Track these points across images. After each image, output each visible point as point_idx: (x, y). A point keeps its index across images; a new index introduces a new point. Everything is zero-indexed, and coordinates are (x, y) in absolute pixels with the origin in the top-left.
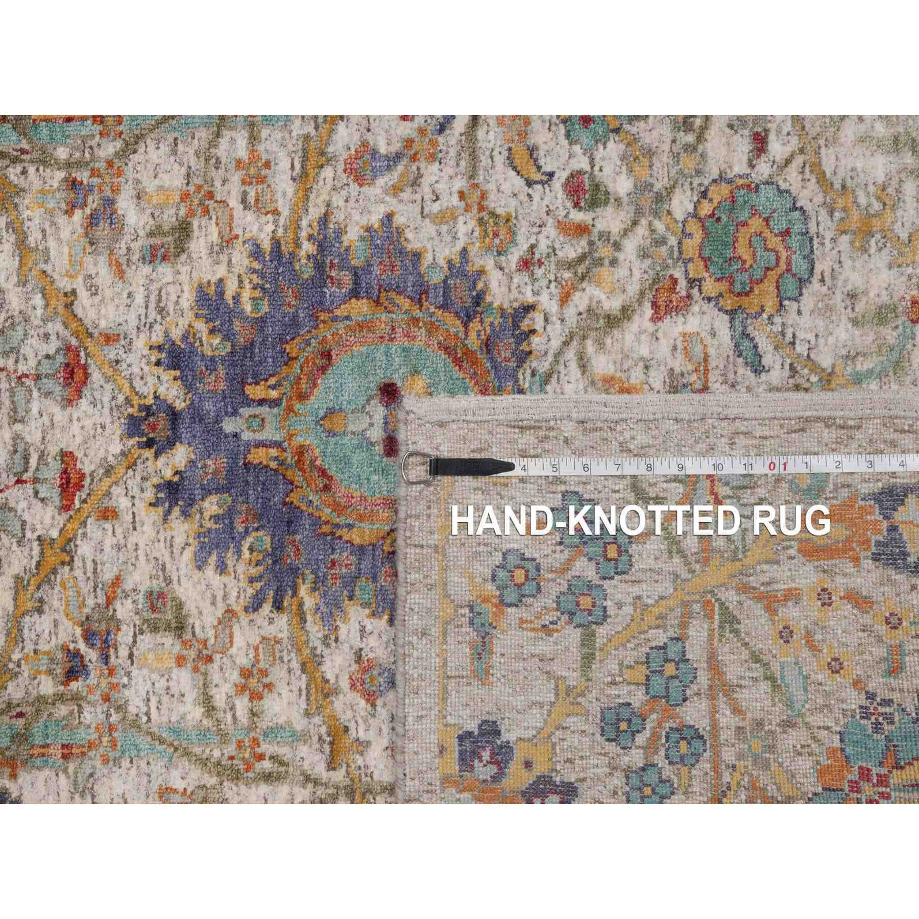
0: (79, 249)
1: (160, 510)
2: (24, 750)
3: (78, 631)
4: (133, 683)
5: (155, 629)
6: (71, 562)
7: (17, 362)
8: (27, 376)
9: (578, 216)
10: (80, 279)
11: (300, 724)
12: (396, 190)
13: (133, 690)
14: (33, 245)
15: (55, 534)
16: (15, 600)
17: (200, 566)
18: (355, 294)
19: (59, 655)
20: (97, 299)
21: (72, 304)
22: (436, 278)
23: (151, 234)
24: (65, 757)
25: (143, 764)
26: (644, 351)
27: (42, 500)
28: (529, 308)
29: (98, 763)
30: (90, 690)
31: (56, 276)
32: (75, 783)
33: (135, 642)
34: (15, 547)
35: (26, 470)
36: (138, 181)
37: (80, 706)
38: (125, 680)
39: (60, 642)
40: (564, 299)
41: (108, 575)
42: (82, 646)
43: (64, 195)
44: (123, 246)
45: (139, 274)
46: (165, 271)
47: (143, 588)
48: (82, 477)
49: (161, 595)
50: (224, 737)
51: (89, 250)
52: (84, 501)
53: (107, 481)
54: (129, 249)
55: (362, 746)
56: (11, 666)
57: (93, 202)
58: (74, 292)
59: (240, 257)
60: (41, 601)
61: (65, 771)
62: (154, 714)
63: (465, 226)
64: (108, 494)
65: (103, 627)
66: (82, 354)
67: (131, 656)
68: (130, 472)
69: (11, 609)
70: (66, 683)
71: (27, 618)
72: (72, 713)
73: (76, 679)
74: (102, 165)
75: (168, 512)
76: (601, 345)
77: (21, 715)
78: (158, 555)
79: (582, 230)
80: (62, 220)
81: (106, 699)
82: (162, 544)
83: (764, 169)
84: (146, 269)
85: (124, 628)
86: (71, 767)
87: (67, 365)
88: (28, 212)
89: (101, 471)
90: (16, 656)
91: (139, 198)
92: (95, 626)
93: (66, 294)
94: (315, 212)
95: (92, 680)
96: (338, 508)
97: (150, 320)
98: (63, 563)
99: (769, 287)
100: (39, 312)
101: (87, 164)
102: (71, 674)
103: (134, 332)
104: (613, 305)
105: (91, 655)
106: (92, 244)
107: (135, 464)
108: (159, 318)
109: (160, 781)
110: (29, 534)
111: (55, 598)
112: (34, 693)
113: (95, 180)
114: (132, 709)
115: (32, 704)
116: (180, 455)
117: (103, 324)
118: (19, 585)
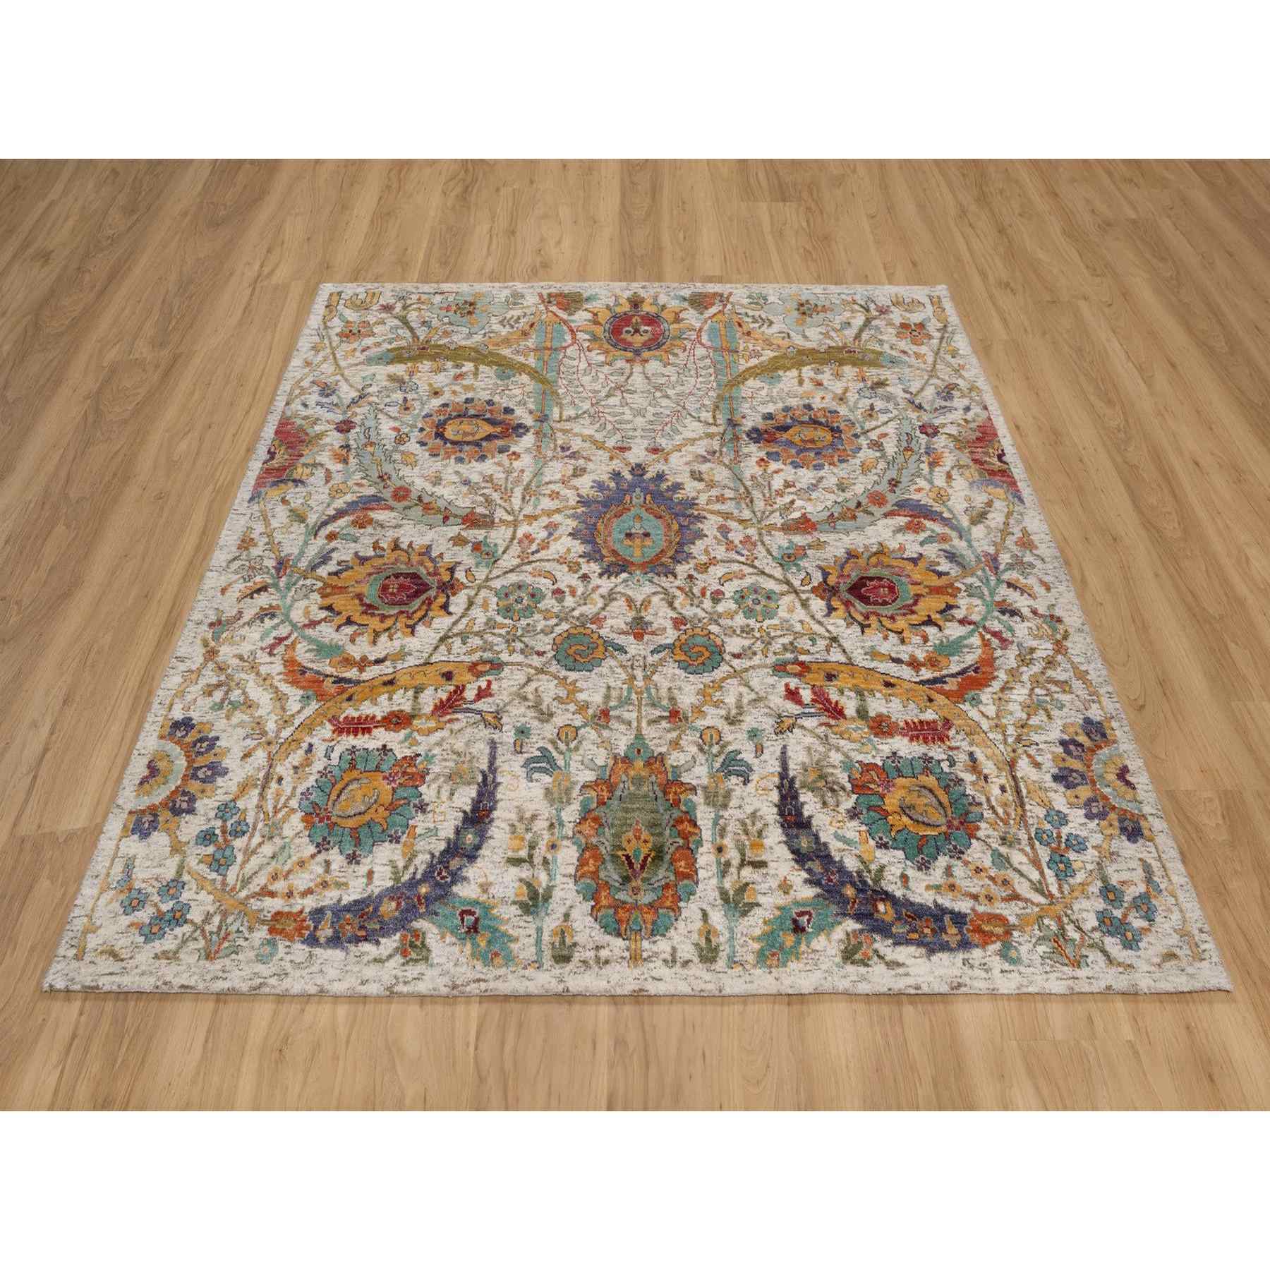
0: (694, 453)
1: (612, 472)
2: (541, 436)
3: (576, 450)
4: (558, 464)
5: (574, 469)
6: (597, 449)
7: (660, 437)
8: (655, 440)
9: (708, 593)
10: (685, 453)
11: (540, 507)
12: (716, 538)
13: (556, 463)
14: (696, 442)
15: (606, 445)
16: (587, 435)
17: (594, 481)
18: (681, 526)
19: (569, 446)
20: (679, 457)
22: (686, 548)
23: (699, 472)
24: (538, 446)
25: (533, 466)
26: (660, 614)
27: (617, 442)
28: (675, 577)
29: (534, 454)
30: (557, 453)
31: (686, 447)
32: (529, 449)
33: (571, 464)
34: (603, 435)
35: (626, 439)
36: (716, 468)
37: (552, 450)
38: (559, 462)
39: (573, 446)
40: (679, 588)
41: (592, 458)
42: (571, 451)
43: (711, 450)
44: (695, 464)
45: (687, 469)
46: (688, 474)
47: (588, 467)
48: (623, 452)
49: (585, 471)
50: (538, 487)
51: (694, 456)
52: (616, 453)
53: (622, 458)
54: (694, 466)
55: (530, 524)
56: (567, 434)
58: (681, 452)
59: (694, 494)
60: (586, 441)
62: (547, 469)
63: (704, 559)
64: (618, 459)
65: (577, 456)
67: (567, 463)
68: (624, 464)
69: (584, 434)
70: (560, 447)
71: (581, 438)
72: (551, 448)
73: (561, 449)
74: (721, 459)
75: (611, 474)
76: (663, 599)
77: (552, 436)
78: (598, 471)
79: (703, 594)
80: (703, 449)
81: (554, 457)
82: (601, 472)
83: (727, 657)
84: (688, 471)
85: (576, 462)
86: (534, 448)
87: (658, 449)
88: (706, 441)
89: (625, 457)
90: (570, 435)
91: (711, 468)
92: (577, 454)
93: (680, 450)
94: (708, 516)
95: (560, 453)
96: (609, 519)
97: (672, 471)
98: (597, 447)
99: (683, 658)
100: (675, 443)
101: (721, 456)
102: (563, 448)
103: (668, 466)
104: (677, 604)
105: (568, 453)
106: (696, 456)
107: (627, 465)
108: (673, 473)
109: (527, 470)
110: (607, 439)
111: (587, 445)
112: (558, 439)
113: (716, 458)
114: (550, 463)
115: (555, 439)
116: (629, 477)
117: (671, 459)
118: (591, 436)
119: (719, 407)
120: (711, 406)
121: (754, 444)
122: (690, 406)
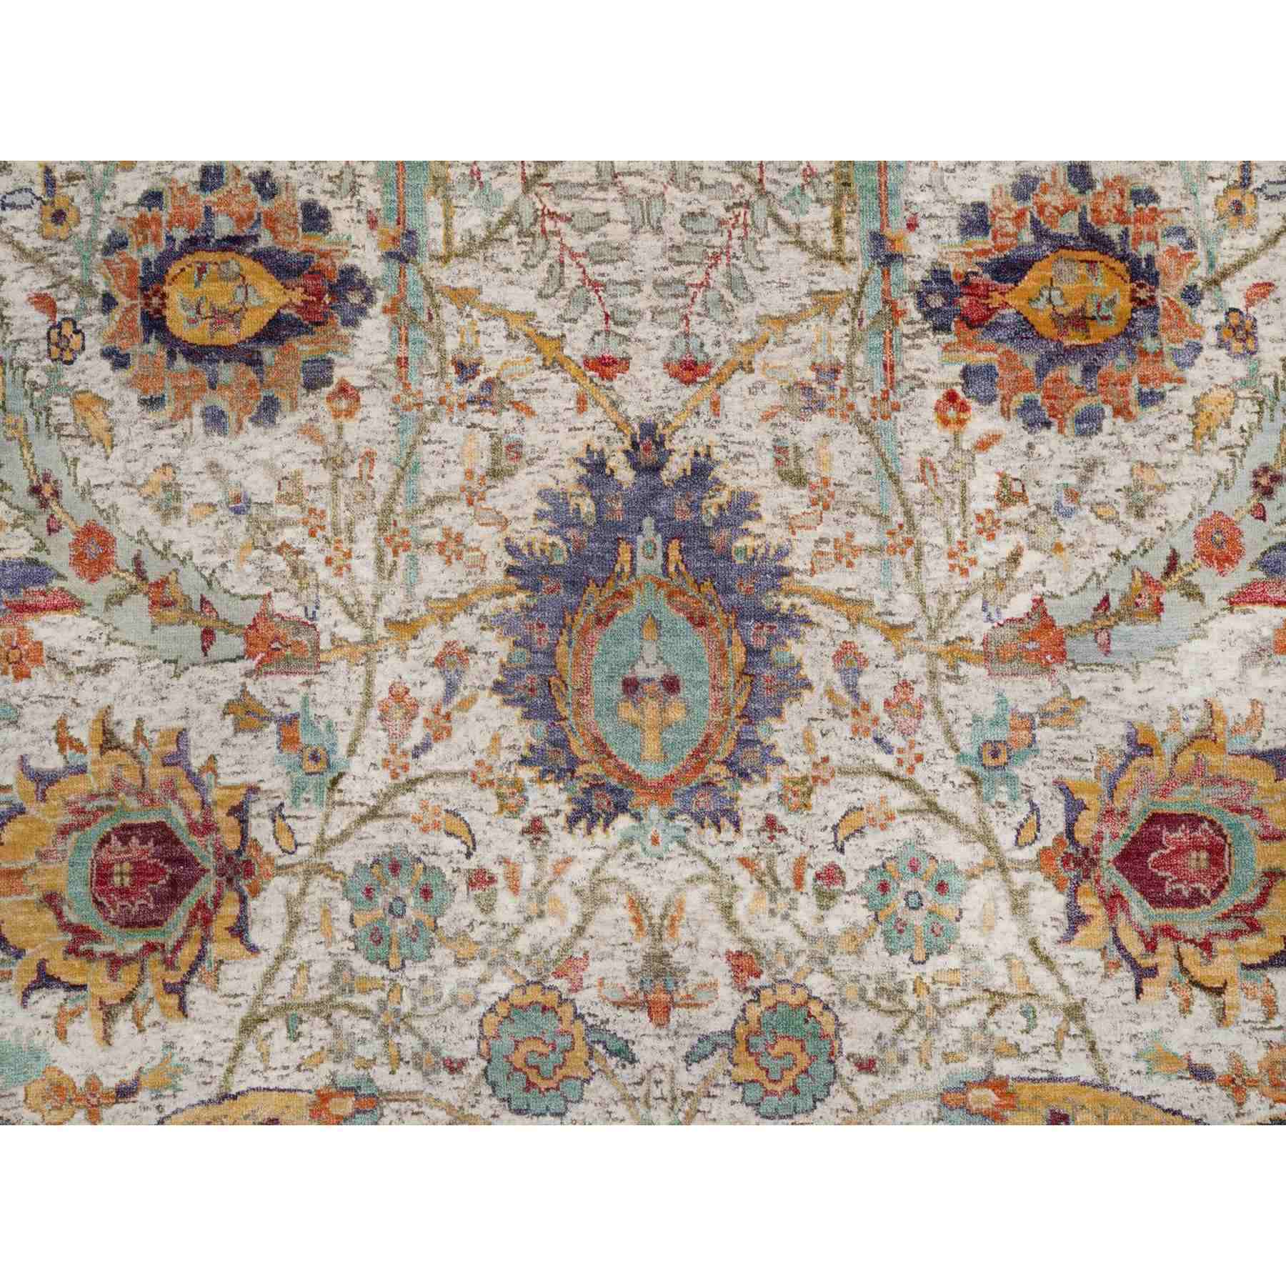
0: (784, 375)
1: (584, 456)
2: (403, 320)
3: (493, 374)
4: (455, 428)
5: (494, 449)
6: (545, 367)
7: (699, 314)
8: (687, 324)
9: (809, 876)
10: (762, 378)
11: (420, 591)
12: (830, 693)
13: (448, 427)
14: (789, 331)
15: (567, 352)
16: (517, 313)
17: (543, 494)
18: (750, 651)
19: (475, 356)
20: (746, 394)
21: (743, 369)
22: (761, 732)
23: (796, 448)
24: (399, 359)
25: (392, 437)
26: (704, 943)
27: (593, 339)
28: (737, 825)
29: (393, 393)
30: (448, 386)
31: (764, 353)
32: (378, 371)
33: (484, 429)
34: (558, 312)
35: (616, 323)
36: (837, 434)
37: (436, 375)
38: (455, 420)
39: (485, 357)
40: (744, 862)
41: (535, 403)
42: (482, 378)
43: (827, 362)
44: (787, 420)
45: (763, 435)
46: (767, 461)
47: (527, 440)
48: (610, 379)
49: (519, 456)
50: (411, 517)
51: (785, 385)
52: (591, 381)
53: (606, 403)
54: (785, 425)
55: (402, 653)
56: (468, 308)
57: (822, 390)
58: (752, 371)
59: (777, 537)
60: (516, 338)
61: (388, 361)
62: (428, 448)
63: (800, 764)
64: (597, 404)
65: (496, 399)
66: (703, 379)
67: (473, 425)
68: (613, 426)
69: (511, 308)
70: (454, 362)
71: (503, 324)
72: (432, 368)
73: (457, 372)
74: (850, 398)
75: (583, 464)
76: (708, 898)
77: (431, 318)
78: (550, 453)
79: (799, 881)
80: (808, 358)
81: (442, 401)
82: (559, 457)
83: (846, 1068)
84: (769, 444)
85: (495, 418)
86: (391, 367)
87: (695, 364)
88: (813, 327)
89: (614, 397)
90: (475, 313)
91: (825, 435)
92: (496, 391)
93: (750, 363)
94: (813, 611)
95: (456, 388)
96: (584, 631)
97: (731, 447)
98: (544, 360)
99: (753, 1073)
100: (737, 337)
101: (851, 385)
102: (460, 367)
103: (721, 431)
104: (740, 912)
105: (474, 387)
106: (789, 389)
107: (620, 431)
108: (731, 455)
109: (380, 453)
110: (567, 325)
111: (519, 351)
112: (446, 331)
113: (838, 393)
114: (433, 426)
115: (438, 329)
116: (625, 475)
117: (727, 399)
118: (528, 316)
119: (849, 185)
120: (831, 178)
121: (934, 334)
122: (775, 182)
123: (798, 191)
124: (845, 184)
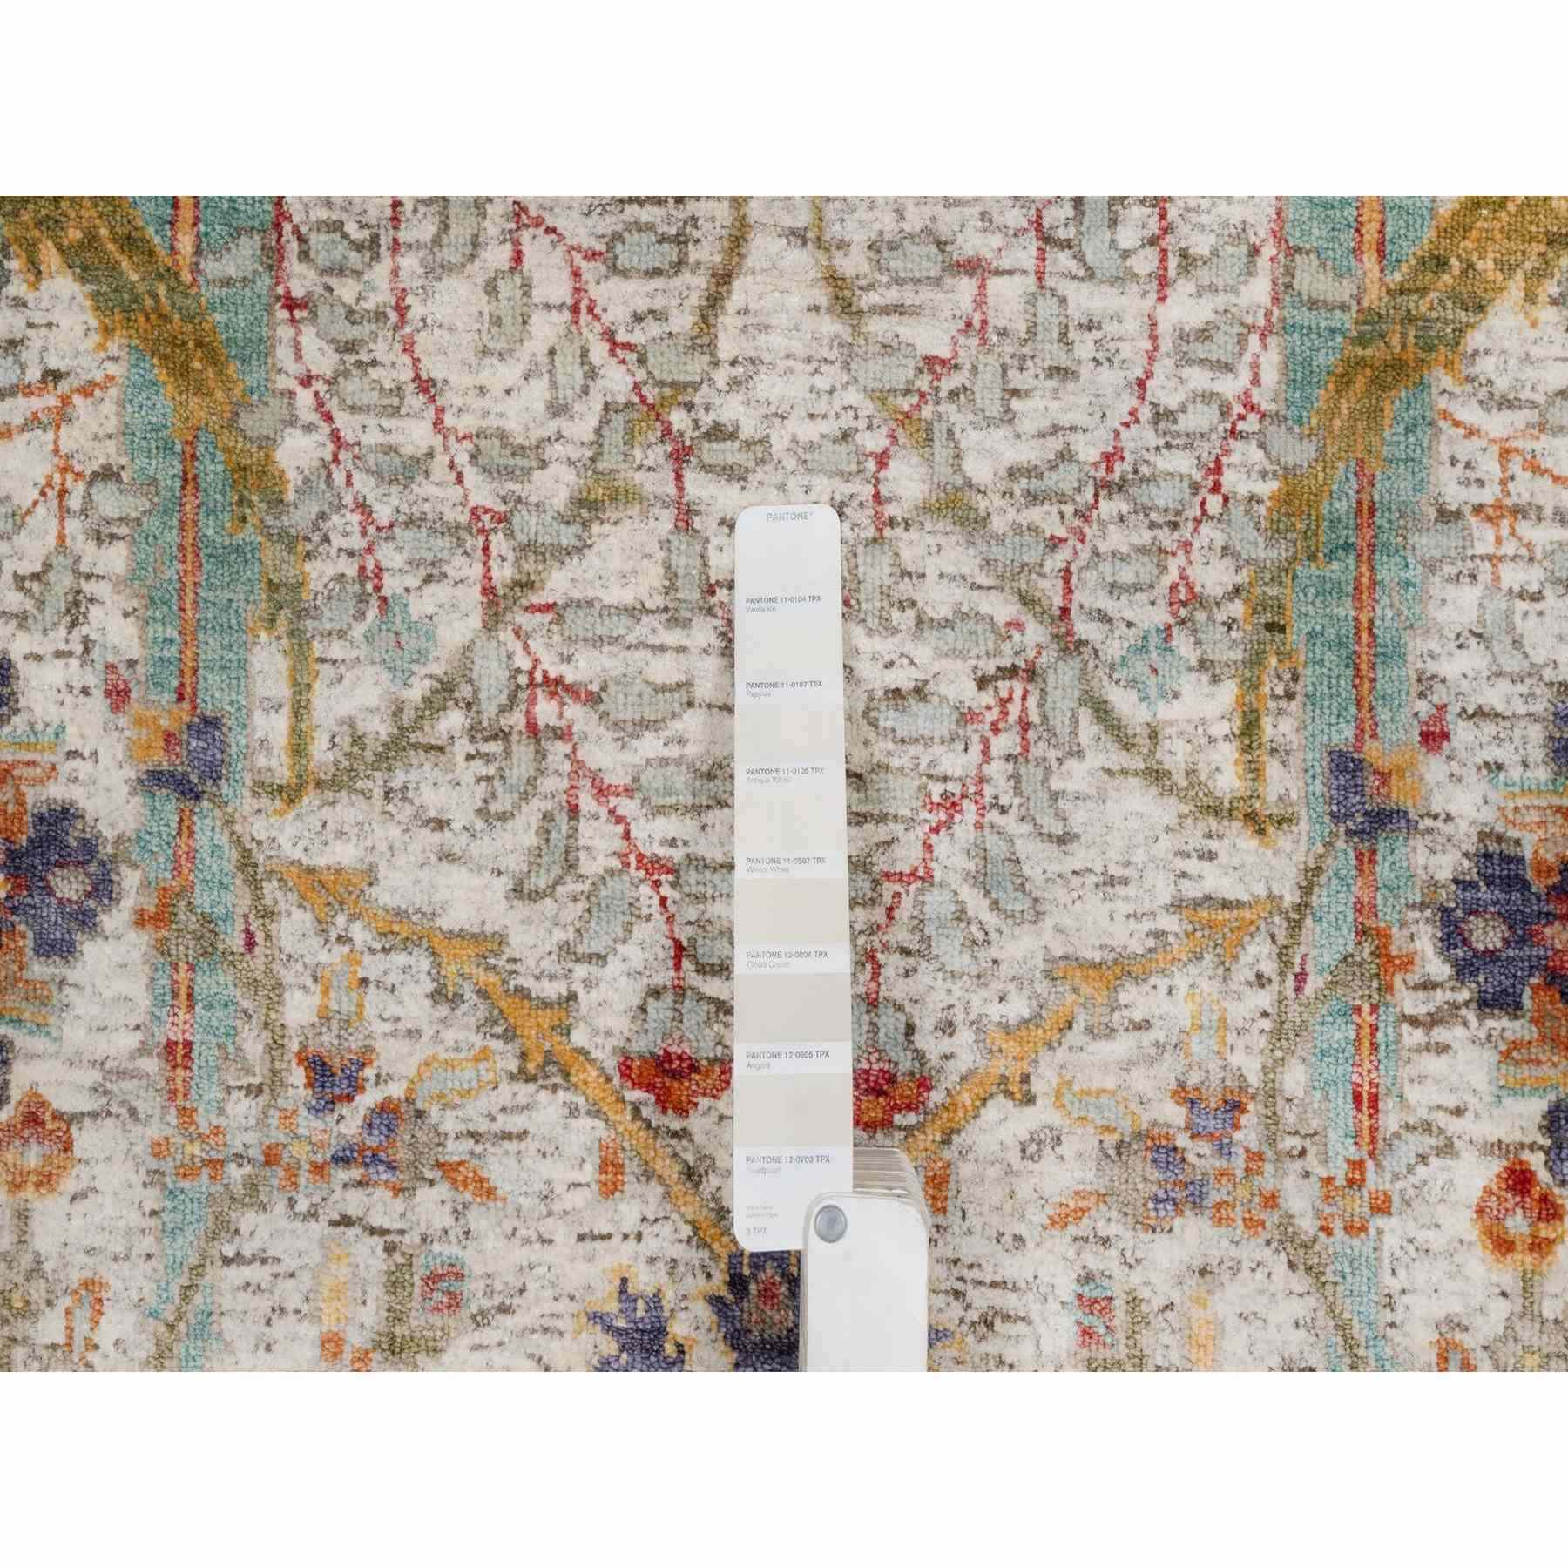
0: (1111, 1117)
1: (613, 1306)
2: (185, 948)
3: (396, 1090)
4: (298, 1224)
5: (394, 1284)
6: (523, 1076)
7: (906, 952)
8: (875, 975)
10: (1055, 1118)
13: (284, 1223)
14: (1123, 998)
15: (579, 1037)
16: (461, 935)
19: (355, 1043)
20: (1014, 1157)
21: (1008, 1094)
23: (1134, 1302)
24: (170, 1046)
25: (148, 1244)
27: (643, 1010)
29: (155, 1131)
30: (288, 1116)
31: (1061, 1054)
32: (121, 1074)
33: (373, 1231)
34: (560, 935)
35: (701, 969)
36: (1235, 1271)
37: (259, 1090)
38: (302, 1206)
39: (379, 1045)
41: (499, 1167)
42: (369, 1098)
43: (1215, 1082)
44: (1112, 1230)
46: (1061, 1334)
47: (471, 1259)
48: (682, 1111)
49: (455, 1302)
51: (1111, 1140)
52: (636, 1111)
53: (672, 1171)
54: (1105, 1241)
56: (341, 920)
57: (1200, 1155)
58: (1029, 1099)
60: (456, 1000)
61: (143, 1050)
62: (237, 1274)
64: (648, 1175)
65: (403, 1154)
66: (911, 1119)
67: (346, 1221)
68: (686, 1231)
69: (445, 923)
70: (302, 1058)
71: (425, 964)
72: (249, 1071)
73: (310, 1084)
74: (1267, 1182)
75: (609, 1328)
77: (250, 944)
78: (530, 1294)
80: (1169, 1070)
81: (271, 1157)
82: (549, 1307)
84: (1067, 1288)
85: (399, 1204)
86: (151, 1065)
87: (892, 1080)
88: (1183, 990)
89: (690, 1158)
90: (360, 934)
91: (1203, 1272)
92: (404, 1134)
93: (1025, 1079)
95: (308, 1124)
97: (973, 1294)
98: (523, 1056)
100: (995, 1011)
101: (1272, 1141)
102: (319, 1069)
103: (951, 1254)
105: (351, 1122)
106: (1119, 1147)
107: (703, 1244)
108: (974, 1315)
109: (116, 1285)
110: (581, 971)
111: (463, 1032)
112: (288, 977)
113: (1239, 1163)
114: (248, 1220)
115: (268, 972)
117: (966, 1170)
118: (488, 944)
119: (1282, 629)
120: (1237, 609)
121: (1480, 1019)
122: (1104, 618)
123: (1154, 641)
124: (1270, 627)
